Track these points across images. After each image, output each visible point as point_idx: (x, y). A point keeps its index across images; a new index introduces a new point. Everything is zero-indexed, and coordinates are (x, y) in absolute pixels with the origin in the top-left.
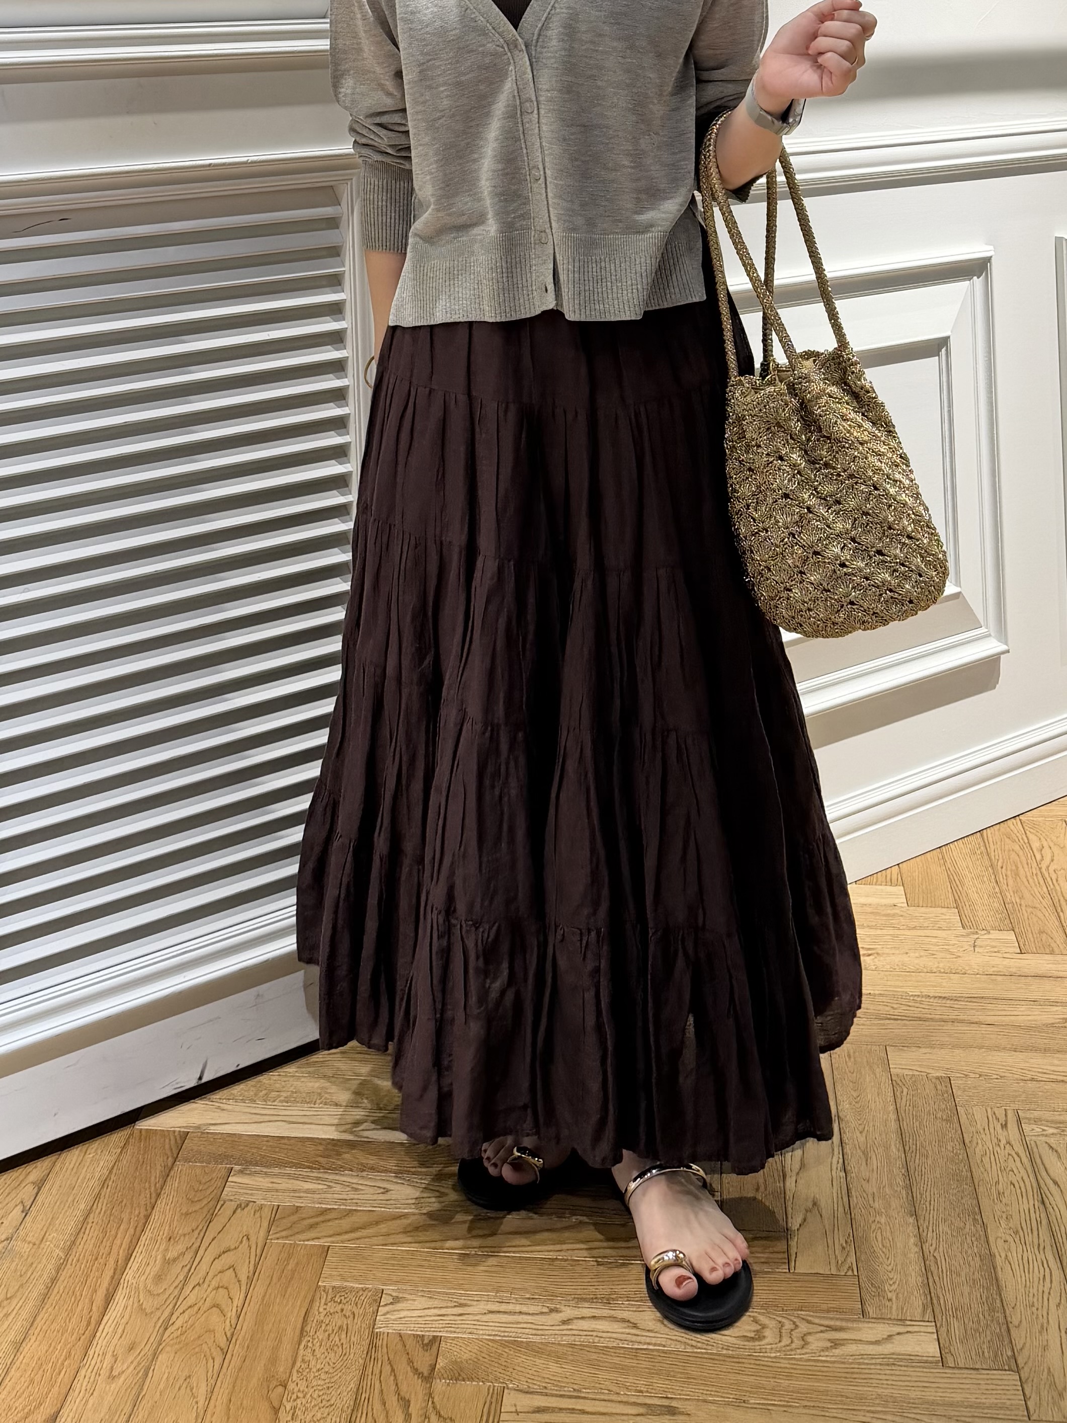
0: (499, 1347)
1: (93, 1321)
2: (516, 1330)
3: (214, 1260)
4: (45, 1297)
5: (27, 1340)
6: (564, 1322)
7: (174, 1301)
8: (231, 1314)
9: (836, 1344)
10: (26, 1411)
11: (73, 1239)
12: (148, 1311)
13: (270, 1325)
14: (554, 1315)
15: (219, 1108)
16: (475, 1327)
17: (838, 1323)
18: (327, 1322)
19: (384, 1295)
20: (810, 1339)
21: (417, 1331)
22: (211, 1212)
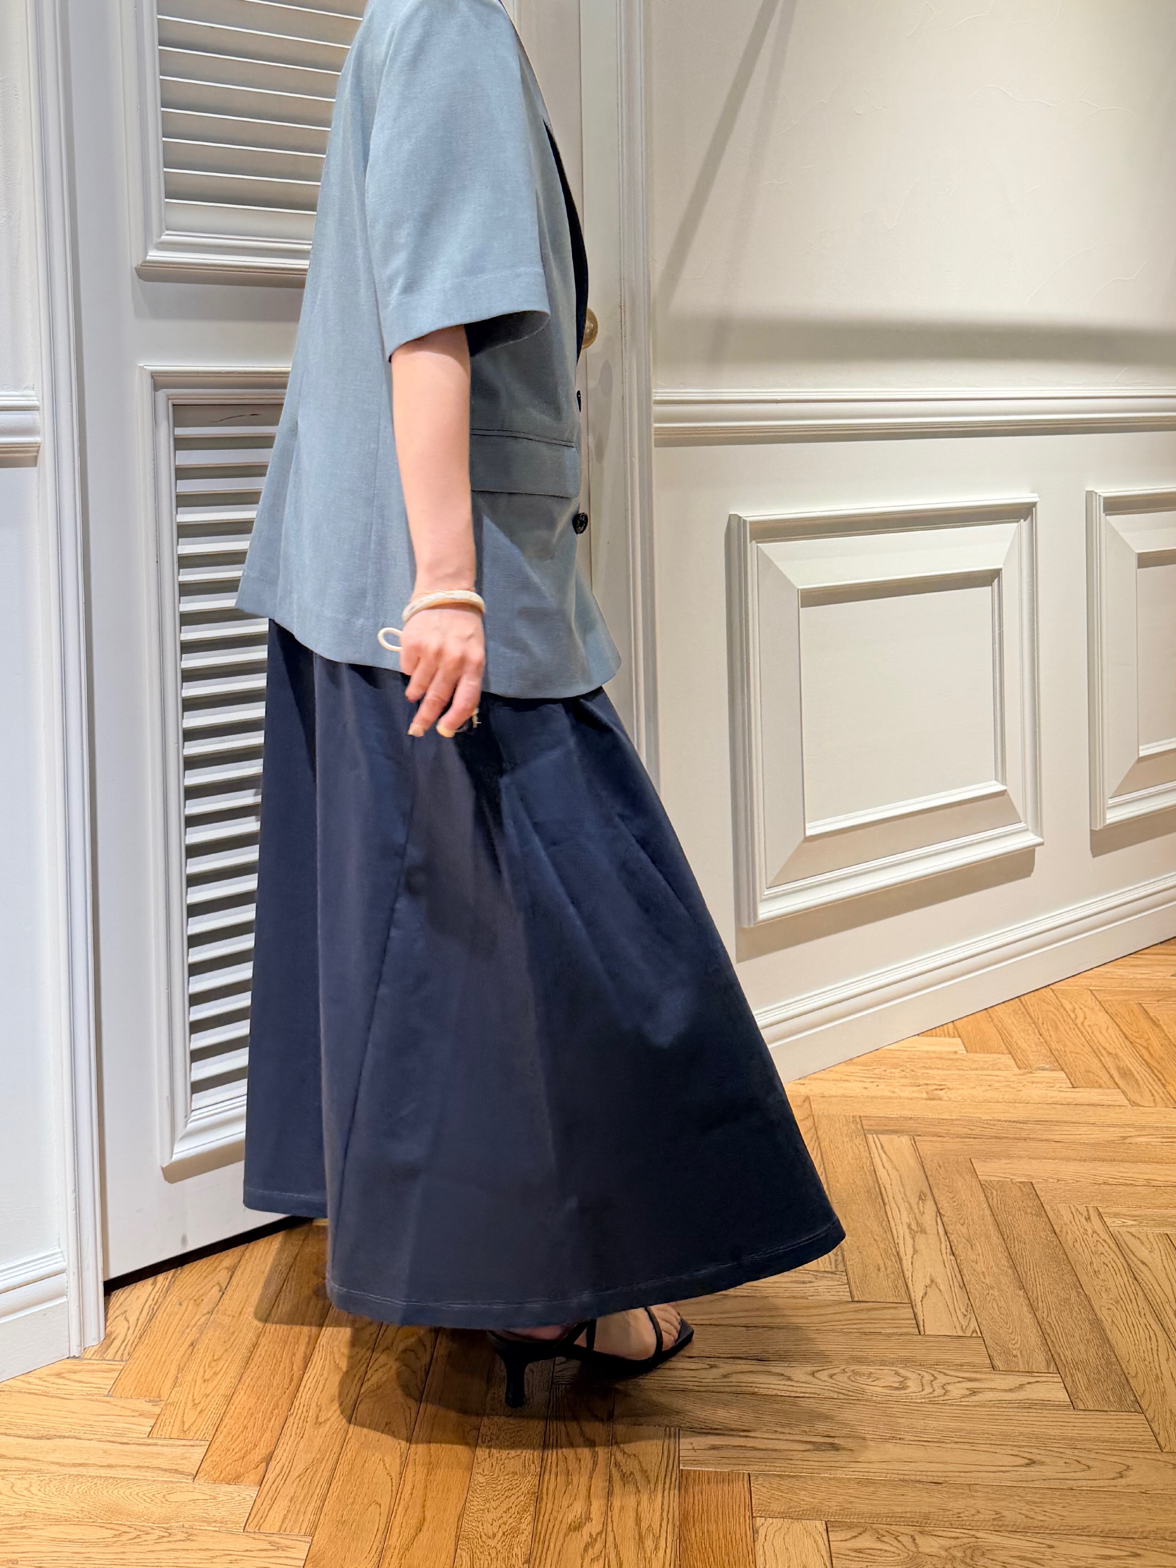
1: (295, 1381)
4: (249, 1359)
5: (237, 1394)
6: (725, 1376)
7: (368, 1361)
8: (423, 1372)
9: (974, 1392)
10: (243, 1452)
11: (269, 1311)
12: (346, 1369)
17: (973, 1375)
20: (949, 1387)
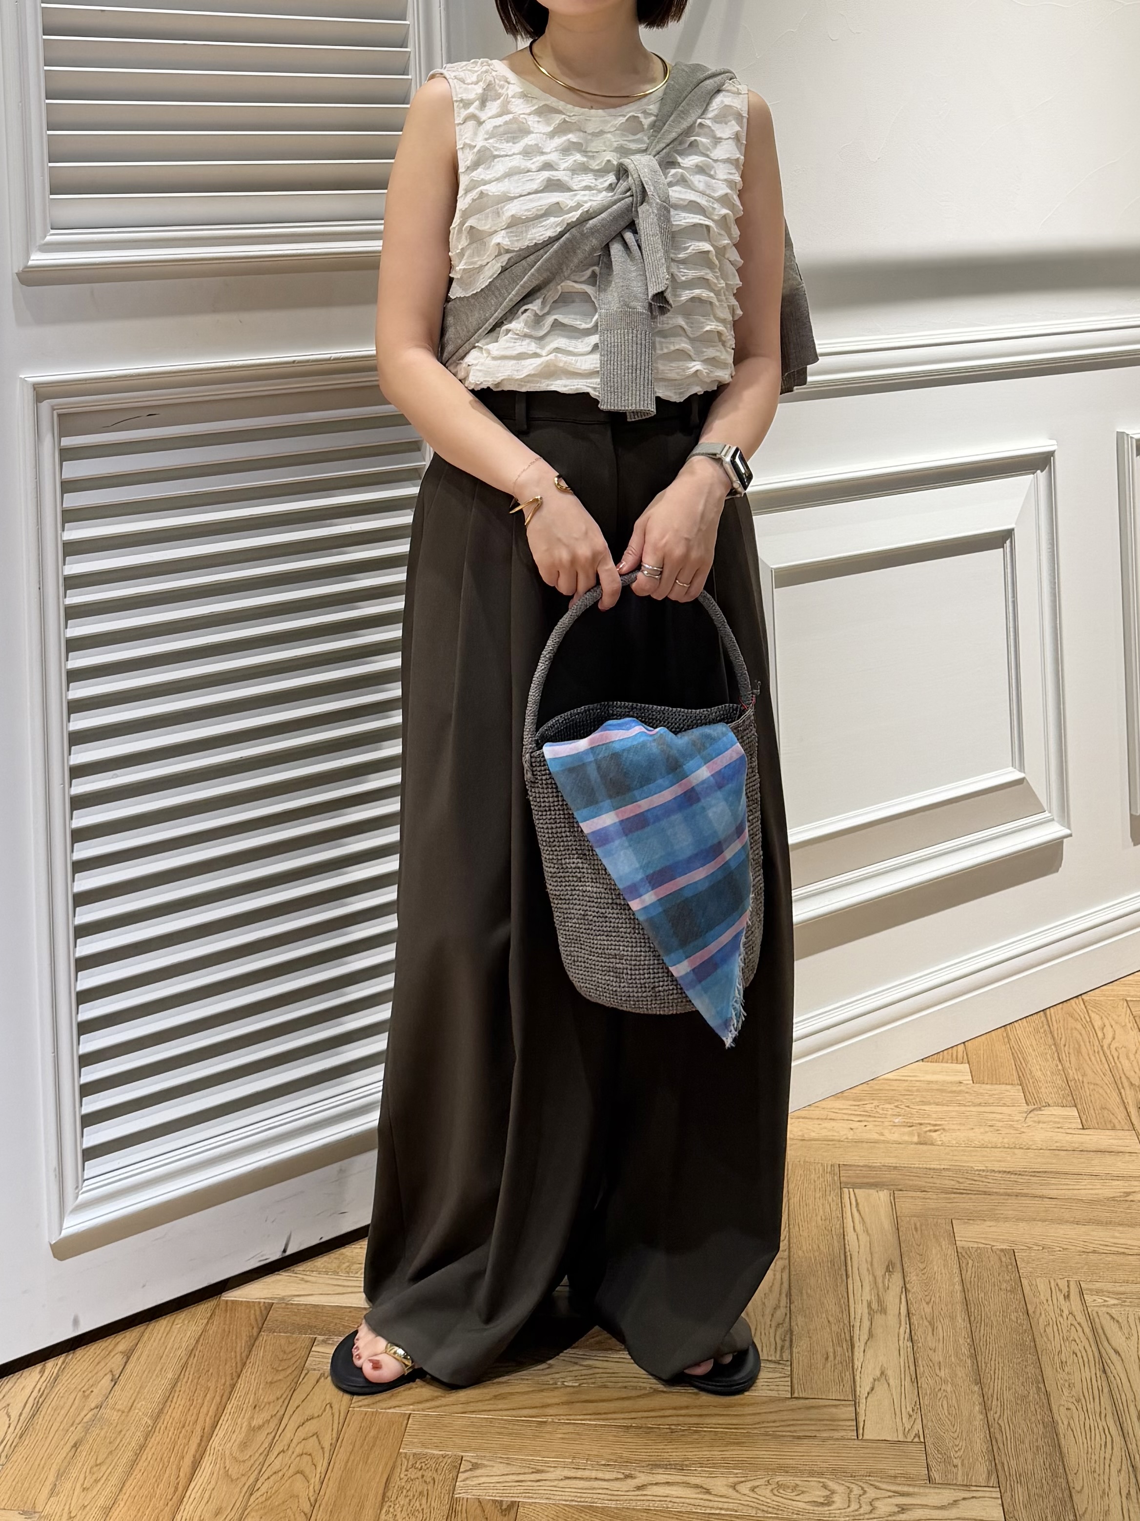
0: (575, 1512)
1: (180, 1488)
2: (591, 1495)
3: (298, 1428)
4: (133, 1464)
5: (117, 1505)
6: (639, 1488)
7: (260, 1467)
8: (315, 1480)
9: (903, 1509)
11: (161, 1407)
12: (234, 1477)
13: (353, 1491)
14: (629, 1481)
15: (302, 1279)
16: (552, 1492)
17: (906, 1489)
18: (408, 1488)
19: (463, 1462)
20: (877, 1504)
21: (495, 1496)
22: (296, 1380)
